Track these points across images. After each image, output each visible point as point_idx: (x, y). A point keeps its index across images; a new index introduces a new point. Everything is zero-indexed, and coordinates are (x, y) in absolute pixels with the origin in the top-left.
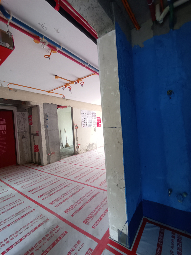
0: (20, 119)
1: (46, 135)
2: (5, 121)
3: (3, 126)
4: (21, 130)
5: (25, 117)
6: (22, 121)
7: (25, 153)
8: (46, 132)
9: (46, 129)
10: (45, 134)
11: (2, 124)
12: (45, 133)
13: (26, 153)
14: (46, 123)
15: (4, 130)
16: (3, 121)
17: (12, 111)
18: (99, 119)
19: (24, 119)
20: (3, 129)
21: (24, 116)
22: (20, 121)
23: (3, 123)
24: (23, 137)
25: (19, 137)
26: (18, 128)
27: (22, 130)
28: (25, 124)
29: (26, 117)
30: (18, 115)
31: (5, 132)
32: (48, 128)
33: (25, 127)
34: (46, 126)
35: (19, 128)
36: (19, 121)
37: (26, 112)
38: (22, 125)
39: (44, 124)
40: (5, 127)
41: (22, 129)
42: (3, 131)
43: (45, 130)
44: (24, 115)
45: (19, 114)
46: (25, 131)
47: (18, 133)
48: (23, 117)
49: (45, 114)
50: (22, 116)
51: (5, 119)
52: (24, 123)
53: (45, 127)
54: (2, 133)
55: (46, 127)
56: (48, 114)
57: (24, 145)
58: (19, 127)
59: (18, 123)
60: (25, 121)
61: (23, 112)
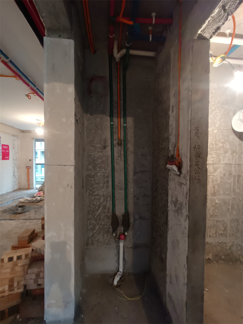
18: (7, 147)
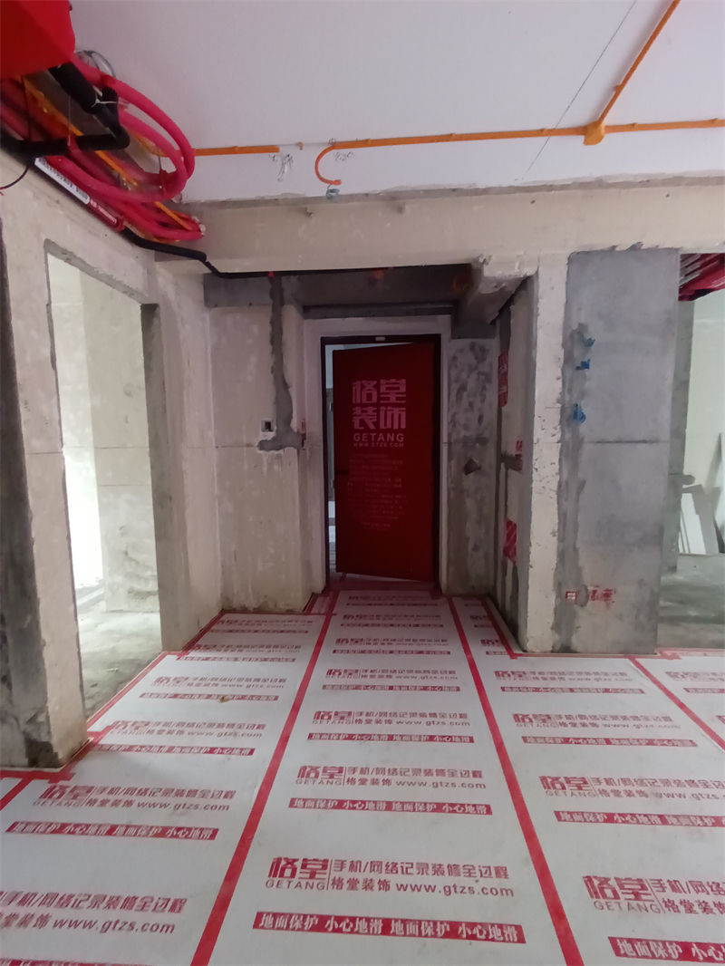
0: (464, 375)
1: (565, 472)
2: (403, 389)
3: (396, 411)
4: (463, 433)
5: (484, 368)
6: (472, 383)
7: (471, 545)
8: (570, 452)
9: (568, 436)
10: (557, 467)
11: (395, 401)
12: (557, 461)
13: (476, 548)
14: (570, 391)
15: (400, 430)
16: (398, 388)
17: (435, 340)
19: (479, 374)
20: (396, 427)
21: (484, 359)
22: (463, 388)
23: (397, 399)
24: (469, 468)
25: (449, 467)
26: (448, 423)
27: (468, 434)
28: (483, 401)
29: (491, 365)
30: (455, 358)
31: (401, 438)
32: (583, 428)
33: (480, 419)
34: (569, 412)
35: (453, 422)
36: (455, 386)
37: (489, 336)
38: (471, 405)
39: (558, 401)
40: (404, 415)
41: (466, 427)
42: (396, 432)
43: (558, 436)
44: (481, 354)
45: (462, 351)
46: (482, 440)
47: (450, 443)
48: (476, 368)
49: (575, 327)
50: (474, 362)
51: (404, 381)
52: (478, 398)
53: (561, 421)
54: (392, 439)
55: (572, 416)
56: (596, 331)
57: (470, 504)
58: (454, 415)
59: (454, 394)
60: (488, 386)
61: (480, 342)
